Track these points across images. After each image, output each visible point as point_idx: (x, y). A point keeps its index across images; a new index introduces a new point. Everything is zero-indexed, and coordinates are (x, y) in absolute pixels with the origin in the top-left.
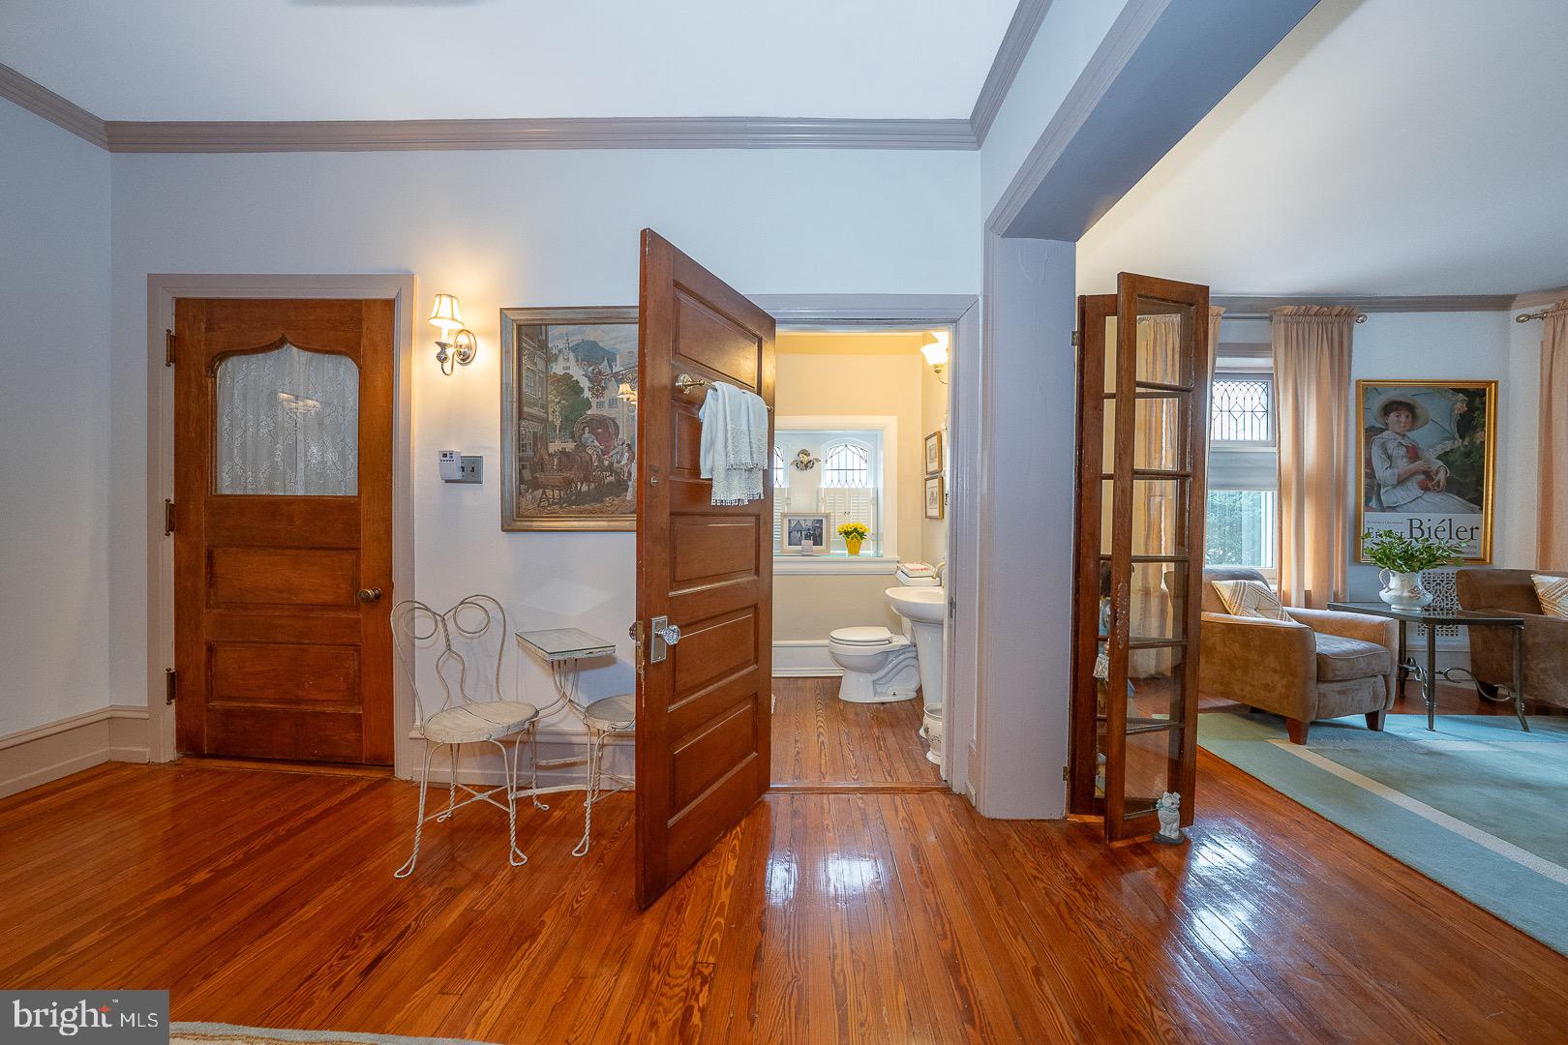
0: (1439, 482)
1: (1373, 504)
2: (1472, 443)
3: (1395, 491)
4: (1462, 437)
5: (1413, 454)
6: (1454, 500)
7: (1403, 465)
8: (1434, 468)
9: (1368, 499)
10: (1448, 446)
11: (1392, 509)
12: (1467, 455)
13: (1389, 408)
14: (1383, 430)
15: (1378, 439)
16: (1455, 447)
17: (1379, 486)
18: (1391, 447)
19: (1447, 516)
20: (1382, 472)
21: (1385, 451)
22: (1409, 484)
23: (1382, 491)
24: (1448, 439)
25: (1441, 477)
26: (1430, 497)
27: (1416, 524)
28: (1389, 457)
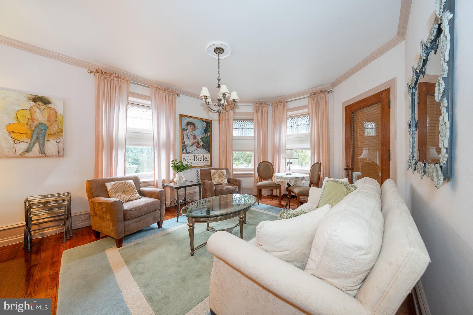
0: (201, 145)
1: (184, 151)
2: (207, 135)
3: (190, 148)
4: (205, 134)
5: (195, 137)
6: (204, 151)
7: (192, 140)
8: (199, 142)
9: (183, 150)
10: (202, 136)
11: (190, 153)
12: (207, 138)
13: (188, 124)
14: (187, 130)
15: (185, 132)
16: (204, 136)
17: (186, 146)
18: (189, 135)
19: (203, 155)
20: (187, 142)
21: (188, 136)
22: (193, 146)
23: (187, 148)
24: (202, 134)
25: (201, 144)
26: (199, 149)
27: (195, 157)
28: (189, 138)
